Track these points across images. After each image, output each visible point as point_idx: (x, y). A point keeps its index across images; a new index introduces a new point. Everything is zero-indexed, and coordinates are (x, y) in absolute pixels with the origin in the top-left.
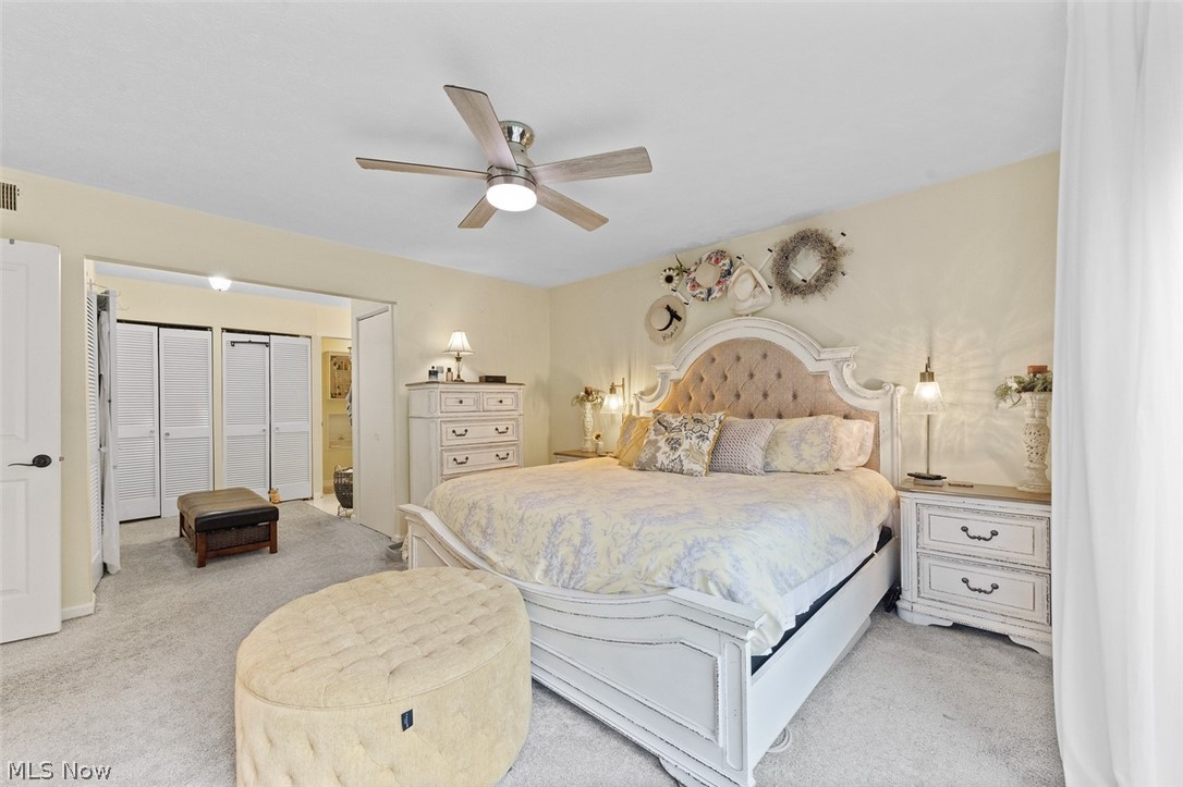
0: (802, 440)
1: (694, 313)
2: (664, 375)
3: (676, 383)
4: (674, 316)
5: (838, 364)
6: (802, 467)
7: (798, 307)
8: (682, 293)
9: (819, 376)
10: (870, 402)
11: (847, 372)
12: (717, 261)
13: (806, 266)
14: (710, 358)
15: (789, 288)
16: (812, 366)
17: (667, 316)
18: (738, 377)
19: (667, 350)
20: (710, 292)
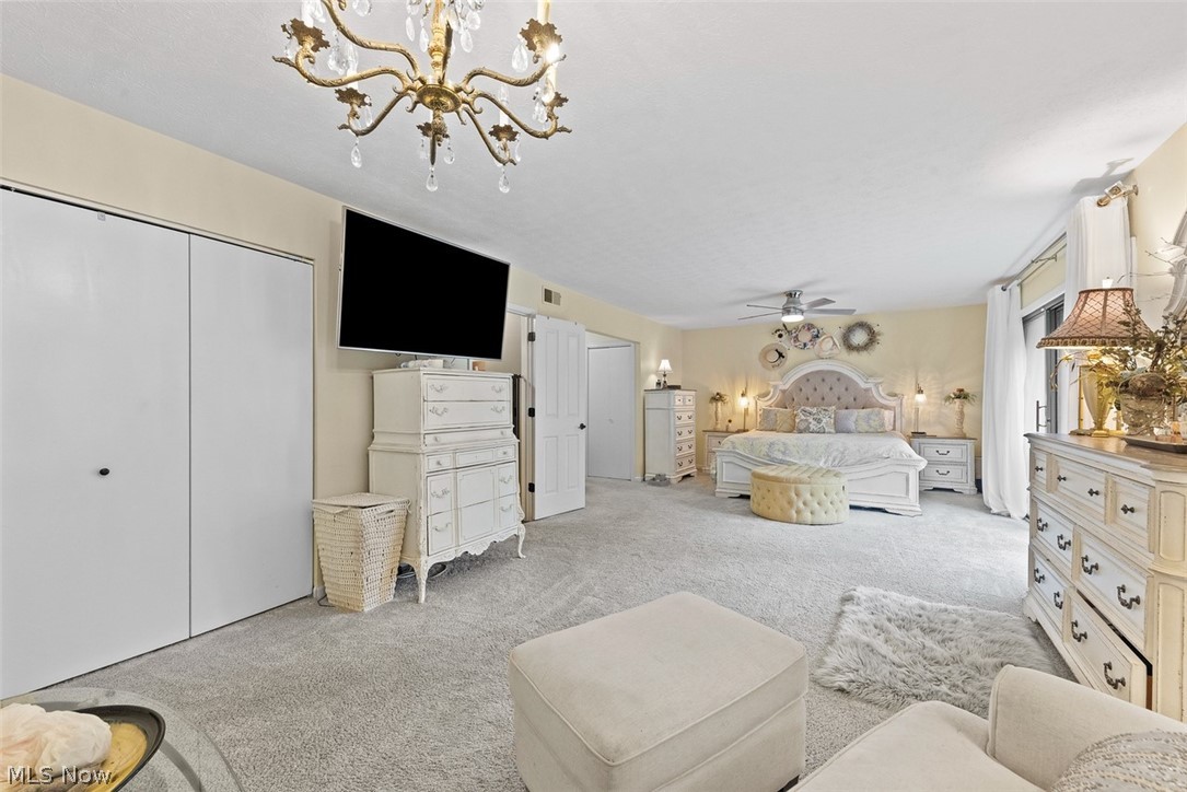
0: (870, 419)
1: (793, 354)
2: (775, 387)
3: (784, 392)
4: (781, 355)
5: (876, 385)
6: (872, 430)
7: (854, 356)
8: (785, 344)
9: (867, 390)
10: (892, 402)
11: (880, 389)
12: (809, 329)
13: (859, 338)
14: (807, 378)
15: (850, 347)
16: (863, 385)
17: (777, 355)
18: (824, 389)
19: (775, 373)
20: (805, 345)
